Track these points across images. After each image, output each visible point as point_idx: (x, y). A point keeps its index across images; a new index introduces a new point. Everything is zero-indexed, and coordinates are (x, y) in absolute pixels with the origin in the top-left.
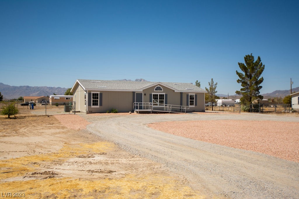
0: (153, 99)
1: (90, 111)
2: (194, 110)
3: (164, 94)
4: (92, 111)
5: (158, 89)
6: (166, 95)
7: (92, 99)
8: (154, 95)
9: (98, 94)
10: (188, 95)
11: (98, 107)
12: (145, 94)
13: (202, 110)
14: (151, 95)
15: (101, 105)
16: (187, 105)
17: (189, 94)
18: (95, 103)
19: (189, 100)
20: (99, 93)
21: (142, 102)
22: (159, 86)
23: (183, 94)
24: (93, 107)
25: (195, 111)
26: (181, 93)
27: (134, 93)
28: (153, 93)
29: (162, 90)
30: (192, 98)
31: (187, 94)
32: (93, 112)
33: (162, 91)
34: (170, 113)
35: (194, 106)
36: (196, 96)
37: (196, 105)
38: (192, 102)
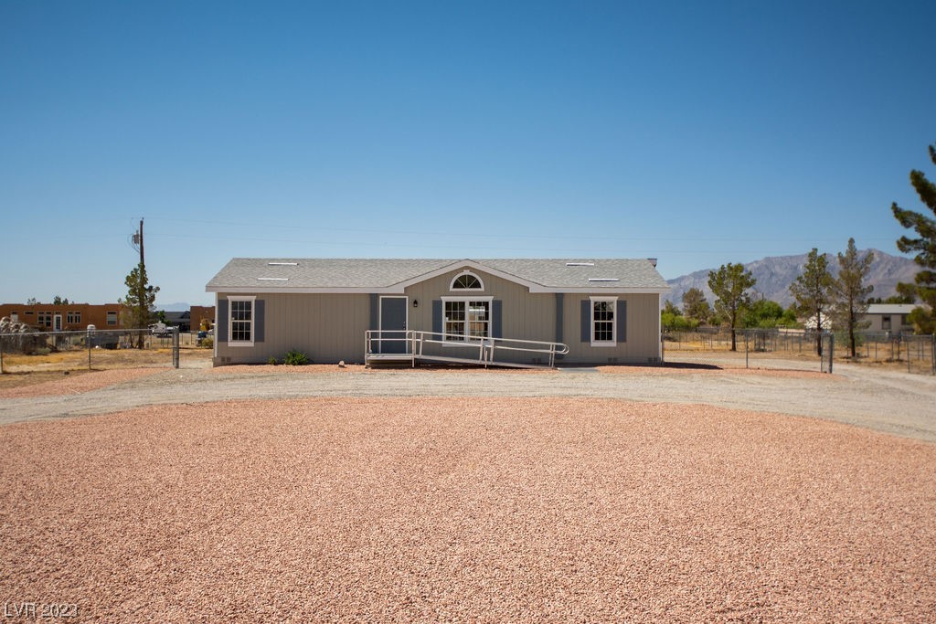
0: (445, 320)
1: (223, 359)
2: (615, 359)
3: (489, 299)
4: (229, 359)
5: (467, 282)
6: (497, 304)
7: (231, 320)
8: (448, 304)
9: (249, 304)
10: (586, 304)
11: (250, 344)
12: (416, 302)
13: (650, 359)
14: (437, 304)
15: (260, 338)
16: (586, 338)
17: (591, 298)
18: (241, 334)
19: (593, 322)
20: (253, 299)
21: (404, 328)
22: (467, 272)
23: (567, 302)
24: (232, 344)
25: (619, 361)
26: (559, 297)
27: (374, 297)
28: (445, 299)
29: (480, 287)
30: (602, 311)
31: (584, 299)
32: (233, 360)
33: (482, 289)
34: (490, 367)
35: (613, 344)
36: (622, 305)
37: (622, 338)
38: (604, 328)
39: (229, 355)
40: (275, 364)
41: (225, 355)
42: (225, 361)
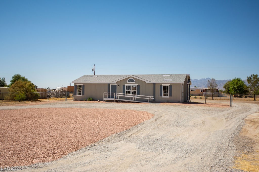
0: (126, 90)
1: (75, 99)
2: (169, 101)
3: (137, 85)
4: (77, 99)
5: (131, 81)
6: (139, 86)
7: (77, 90)
10: (161, 86)
11: (81, 96)
12: (119, 86)
13: (178, 101)
14: (124, 86)
15: (83, 94)
16: (161, 95)
17: (163, 85)
18: (80, 93)
19: (163, 91)
20: (82, 85)
21: (116, 92)
22: (131, 78)
23: (156, 86)
24: (77, 95)
25: (170, 101)
26: (154, 85)
27: (109, 84)
28: (126, 85)
29: (134, 82)
30: (166, 88)
31: (161, 85)
32: (78, 100)
33: (135, 82)
35: (168, 97)
36: (171, 86)
37: (171, 95)
38: (166, 93)
39: (77, 98)
40: (85, 101)
41: (76, 98)
42: (76, 100)
